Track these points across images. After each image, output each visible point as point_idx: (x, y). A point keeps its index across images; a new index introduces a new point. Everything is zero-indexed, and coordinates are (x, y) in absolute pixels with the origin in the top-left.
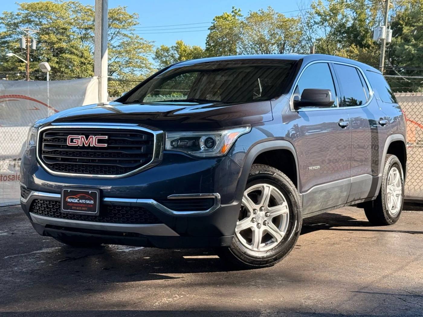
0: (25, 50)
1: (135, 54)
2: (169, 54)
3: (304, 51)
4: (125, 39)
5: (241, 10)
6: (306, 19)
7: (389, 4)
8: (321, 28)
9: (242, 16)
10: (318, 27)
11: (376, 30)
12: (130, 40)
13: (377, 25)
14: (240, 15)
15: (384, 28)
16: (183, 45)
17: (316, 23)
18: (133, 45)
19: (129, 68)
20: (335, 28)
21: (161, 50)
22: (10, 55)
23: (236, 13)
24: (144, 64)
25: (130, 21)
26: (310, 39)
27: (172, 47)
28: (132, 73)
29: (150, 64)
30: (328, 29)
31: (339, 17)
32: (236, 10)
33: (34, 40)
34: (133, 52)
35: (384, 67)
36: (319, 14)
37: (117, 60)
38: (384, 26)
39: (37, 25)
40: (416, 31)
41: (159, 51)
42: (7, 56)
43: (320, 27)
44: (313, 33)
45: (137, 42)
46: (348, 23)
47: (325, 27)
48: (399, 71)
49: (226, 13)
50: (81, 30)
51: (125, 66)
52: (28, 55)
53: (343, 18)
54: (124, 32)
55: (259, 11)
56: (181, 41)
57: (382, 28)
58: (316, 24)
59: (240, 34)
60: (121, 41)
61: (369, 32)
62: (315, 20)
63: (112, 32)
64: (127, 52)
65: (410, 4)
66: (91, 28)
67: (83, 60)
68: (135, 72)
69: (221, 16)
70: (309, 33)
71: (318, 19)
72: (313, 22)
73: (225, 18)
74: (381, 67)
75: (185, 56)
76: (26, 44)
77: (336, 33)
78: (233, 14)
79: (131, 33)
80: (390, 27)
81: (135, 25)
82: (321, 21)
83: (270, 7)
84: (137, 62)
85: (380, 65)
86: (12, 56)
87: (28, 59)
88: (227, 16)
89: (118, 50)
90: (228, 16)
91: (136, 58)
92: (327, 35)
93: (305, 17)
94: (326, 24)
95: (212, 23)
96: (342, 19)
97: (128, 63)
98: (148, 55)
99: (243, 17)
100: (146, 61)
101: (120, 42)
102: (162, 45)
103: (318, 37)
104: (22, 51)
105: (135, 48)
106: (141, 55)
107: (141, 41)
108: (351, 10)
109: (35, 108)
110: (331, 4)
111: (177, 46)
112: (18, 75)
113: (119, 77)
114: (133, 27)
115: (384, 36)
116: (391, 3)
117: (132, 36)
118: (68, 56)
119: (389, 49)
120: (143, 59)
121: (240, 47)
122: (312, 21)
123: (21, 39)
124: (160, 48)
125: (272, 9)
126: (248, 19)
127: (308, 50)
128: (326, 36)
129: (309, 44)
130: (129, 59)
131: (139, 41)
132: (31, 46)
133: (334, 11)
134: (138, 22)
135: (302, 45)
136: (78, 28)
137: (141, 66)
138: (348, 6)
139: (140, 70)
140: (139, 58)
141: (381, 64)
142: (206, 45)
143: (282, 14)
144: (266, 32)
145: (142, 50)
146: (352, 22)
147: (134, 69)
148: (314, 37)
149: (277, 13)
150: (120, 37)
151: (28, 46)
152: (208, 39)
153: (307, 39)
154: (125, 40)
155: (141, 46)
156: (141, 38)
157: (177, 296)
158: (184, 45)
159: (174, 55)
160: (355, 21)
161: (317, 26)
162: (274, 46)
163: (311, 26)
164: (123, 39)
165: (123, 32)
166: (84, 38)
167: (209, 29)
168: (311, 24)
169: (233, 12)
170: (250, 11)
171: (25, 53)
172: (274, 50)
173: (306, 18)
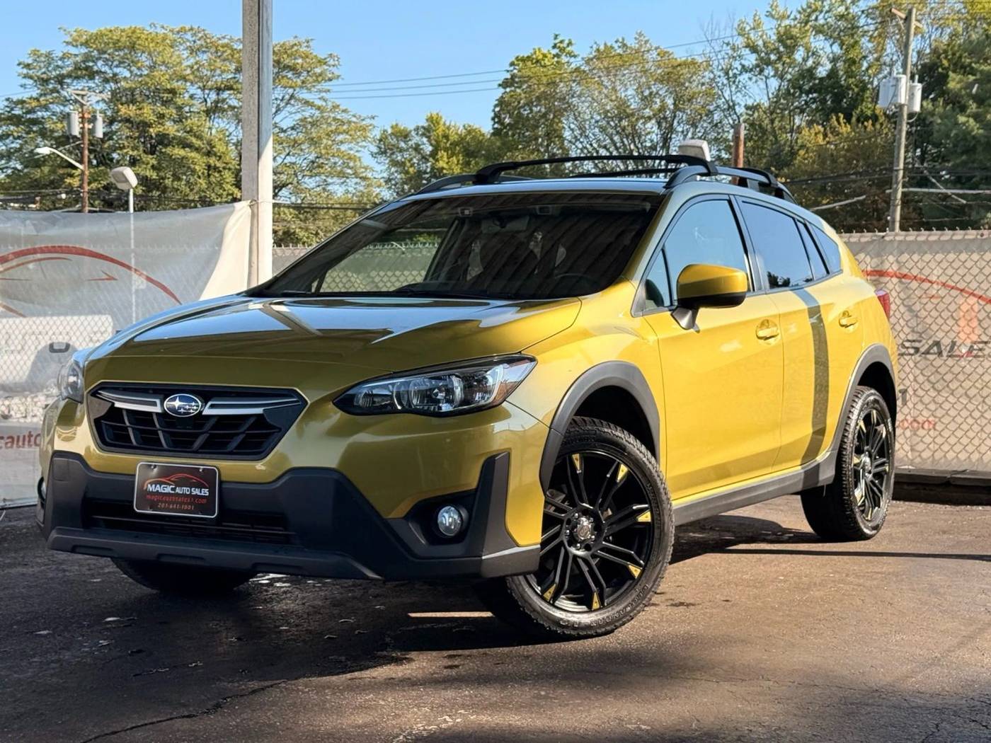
0: (78, 139)
1: (331, 146)
2: (410, 143)
3: (719, 134)
4: (308, 112)
5: (573, 42)
6: (721, 61)
7: (914, 24)
8: (756, 82)
9: (575, 56)
10: (750, 79)
11: (884, 86)
12: (317, 113)
13: (886, 72)
14: (571, 55)
15: (904, 79)
16: (442, 123)
17: (744, 69)
18: (325, 126)
19: (318, 178)
20: (789, 81)
21: (392, 134)
22: (45, 151)
23: (562, 50)
24: (351, 168)
25: (318, 70)
26: (731, 107)
27: (417, 129)
28: (324, 189)
29: (366, 168)
30: (774, 83)
31: (799, 55)
32: (562, 42)
33: (98, 117)
34: (325, 141)
35: (905, 169)
36: (754, 49)
37: (289, 159)
38: (904, 76)
39: (106, 81)
40: (976, 86)
41: (386, 138)
42: (38, 154)
43: (754, 78)
44: (738, 94)
45: (335, 119)
46: (820, 69)
47: (767, 78)
48: (939, 178)
49: (539, 49)
50: (207, 91)
51: (308, 173)
52: (86, 152)
53: (808, 57)
54: (304, 95)
55: (616, 42)
56: (437, 114)
57: (898, 80)
58: (746, 72)
59: (573, 96)
60: (299, 116)
61: (868, 89)
62: (743, 62)
63: (277, 96)
64: (314, 142)
65: (961, 24)
66: (230, 88)
67: (212, 161)
68: (329, 188)
69: (528, 57)
70: (728, 92)
71: (751, 59)
72: (740, 68)
73: (538, 61)
74: (897, 171)
75: (446, 150)
76: (81, 125)
77: (792, 91)
78: (555, 51)
79: (320, 99)
80: (917, 77)
81: (330, 80)
82: (758, 66)
83: (640, 35)
84: (335, 163)
85: (895, 164)
86: (48, 153)
87: (86, 160)
88: (541, 57)
89: (292, 137)
90: (545, 56)
91: (333, 156)
92: (771, 96)
93: (720, 57)
94: (769, 71)
95: (508, 71)
96: (805, 60)
97: (315, 167)
98: (360, 149)
99: (579, 59)
100: (355, 161)
101: (297, 118)
102: (394, 124)
103: (750, 103)
104: (71, 141)
105: (331, 131)
106: (343, 148)
107: (345, 117)
108: (826, 39)
109: (104, 276)
110: (780, 25)
111: (429, 125)
112: (64, 196)
113: (293, 199)
114: (325, 86)
115: (903, 99)
116: (919, 21)
117: (324, 104)
118: (178, 152)
119: (914, 129)
120: (350, 158)
121: (572, 126)
122: (737, 64)
123: (69, 114)
124: (390, 131)
125: (646, 39)
126: (588, 61)
127: (728, 132)
128: (769, 99)
129: (729, 118)
130: (317, 157)
131: (339, 117)
132: (92, 131)
133: (788, 41)
134: (337, 73)
135: (712, 121)
136: (199, 88)
137: (344, 173)
138: (819, 31)
139: (343, 183)
140: (340, 154)
141: (898, 162)
142: (492, 123)
143: (668, 50)
144: (631, 92)
145: (347, 137)
146: (829, 66)
147: (330, 180)
148: (742, 101)
149: (656, 49)
150: (297, 107)
151: (86, 130)
152: (497, 109)
153: (726, 107)
154: (307, 114)
155: (345, 127)
156: (344, 108)
157: (448, 718)
158: (444, 124)
159: (421, 147)
160: (835, 65)
161: (746, 76)
162: (649, 125)
163: (735, 76)
164: (304, 111)
165: (301, 96)
166: (213, 111)
167: (500, 85)
168: (735, 71)
169: (554, 47)
170: (596, 43)
171: (78, 147)
172: (649, 133)
173: (724, 58)
